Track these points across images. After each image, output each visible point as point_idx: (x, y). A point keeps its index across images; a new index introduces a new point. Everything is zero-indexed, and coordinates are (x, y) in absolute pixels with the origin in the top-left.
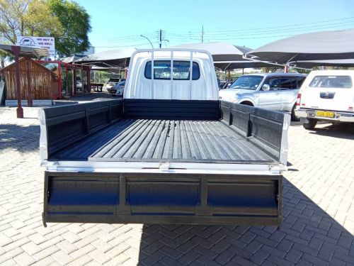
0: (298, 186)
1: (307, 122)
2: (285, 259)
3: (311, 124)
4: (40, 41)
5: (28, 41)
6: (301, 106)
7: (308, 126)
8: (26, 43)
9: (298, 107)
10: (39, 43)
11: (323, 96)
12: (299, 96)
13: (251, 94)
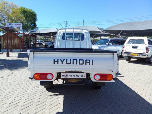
0: (123, 82)
1: (127, 58)
2: (119, 107)
3: (129, 59)
4: (16, 25)
5: (11, 25)
6: (125, 52)
7: (127, 60)
8: (10, 26)
9: (123, 52)
10: (16, 26)
11: (133, 47)
12: (124, 47)
13: (104, 47)
